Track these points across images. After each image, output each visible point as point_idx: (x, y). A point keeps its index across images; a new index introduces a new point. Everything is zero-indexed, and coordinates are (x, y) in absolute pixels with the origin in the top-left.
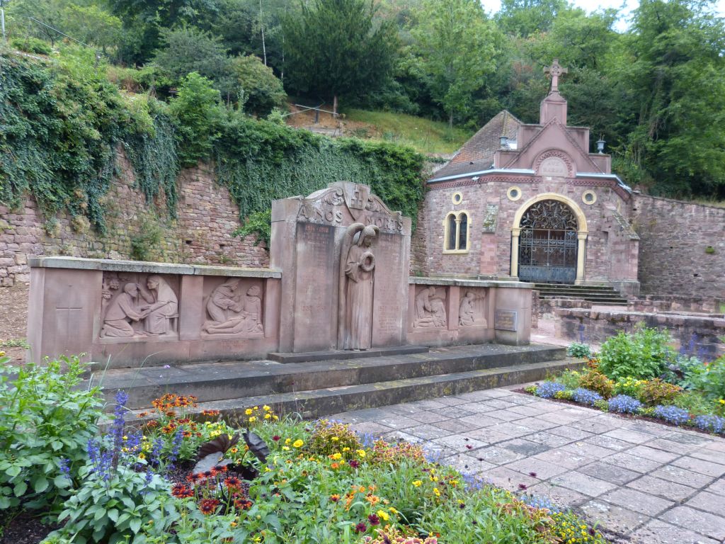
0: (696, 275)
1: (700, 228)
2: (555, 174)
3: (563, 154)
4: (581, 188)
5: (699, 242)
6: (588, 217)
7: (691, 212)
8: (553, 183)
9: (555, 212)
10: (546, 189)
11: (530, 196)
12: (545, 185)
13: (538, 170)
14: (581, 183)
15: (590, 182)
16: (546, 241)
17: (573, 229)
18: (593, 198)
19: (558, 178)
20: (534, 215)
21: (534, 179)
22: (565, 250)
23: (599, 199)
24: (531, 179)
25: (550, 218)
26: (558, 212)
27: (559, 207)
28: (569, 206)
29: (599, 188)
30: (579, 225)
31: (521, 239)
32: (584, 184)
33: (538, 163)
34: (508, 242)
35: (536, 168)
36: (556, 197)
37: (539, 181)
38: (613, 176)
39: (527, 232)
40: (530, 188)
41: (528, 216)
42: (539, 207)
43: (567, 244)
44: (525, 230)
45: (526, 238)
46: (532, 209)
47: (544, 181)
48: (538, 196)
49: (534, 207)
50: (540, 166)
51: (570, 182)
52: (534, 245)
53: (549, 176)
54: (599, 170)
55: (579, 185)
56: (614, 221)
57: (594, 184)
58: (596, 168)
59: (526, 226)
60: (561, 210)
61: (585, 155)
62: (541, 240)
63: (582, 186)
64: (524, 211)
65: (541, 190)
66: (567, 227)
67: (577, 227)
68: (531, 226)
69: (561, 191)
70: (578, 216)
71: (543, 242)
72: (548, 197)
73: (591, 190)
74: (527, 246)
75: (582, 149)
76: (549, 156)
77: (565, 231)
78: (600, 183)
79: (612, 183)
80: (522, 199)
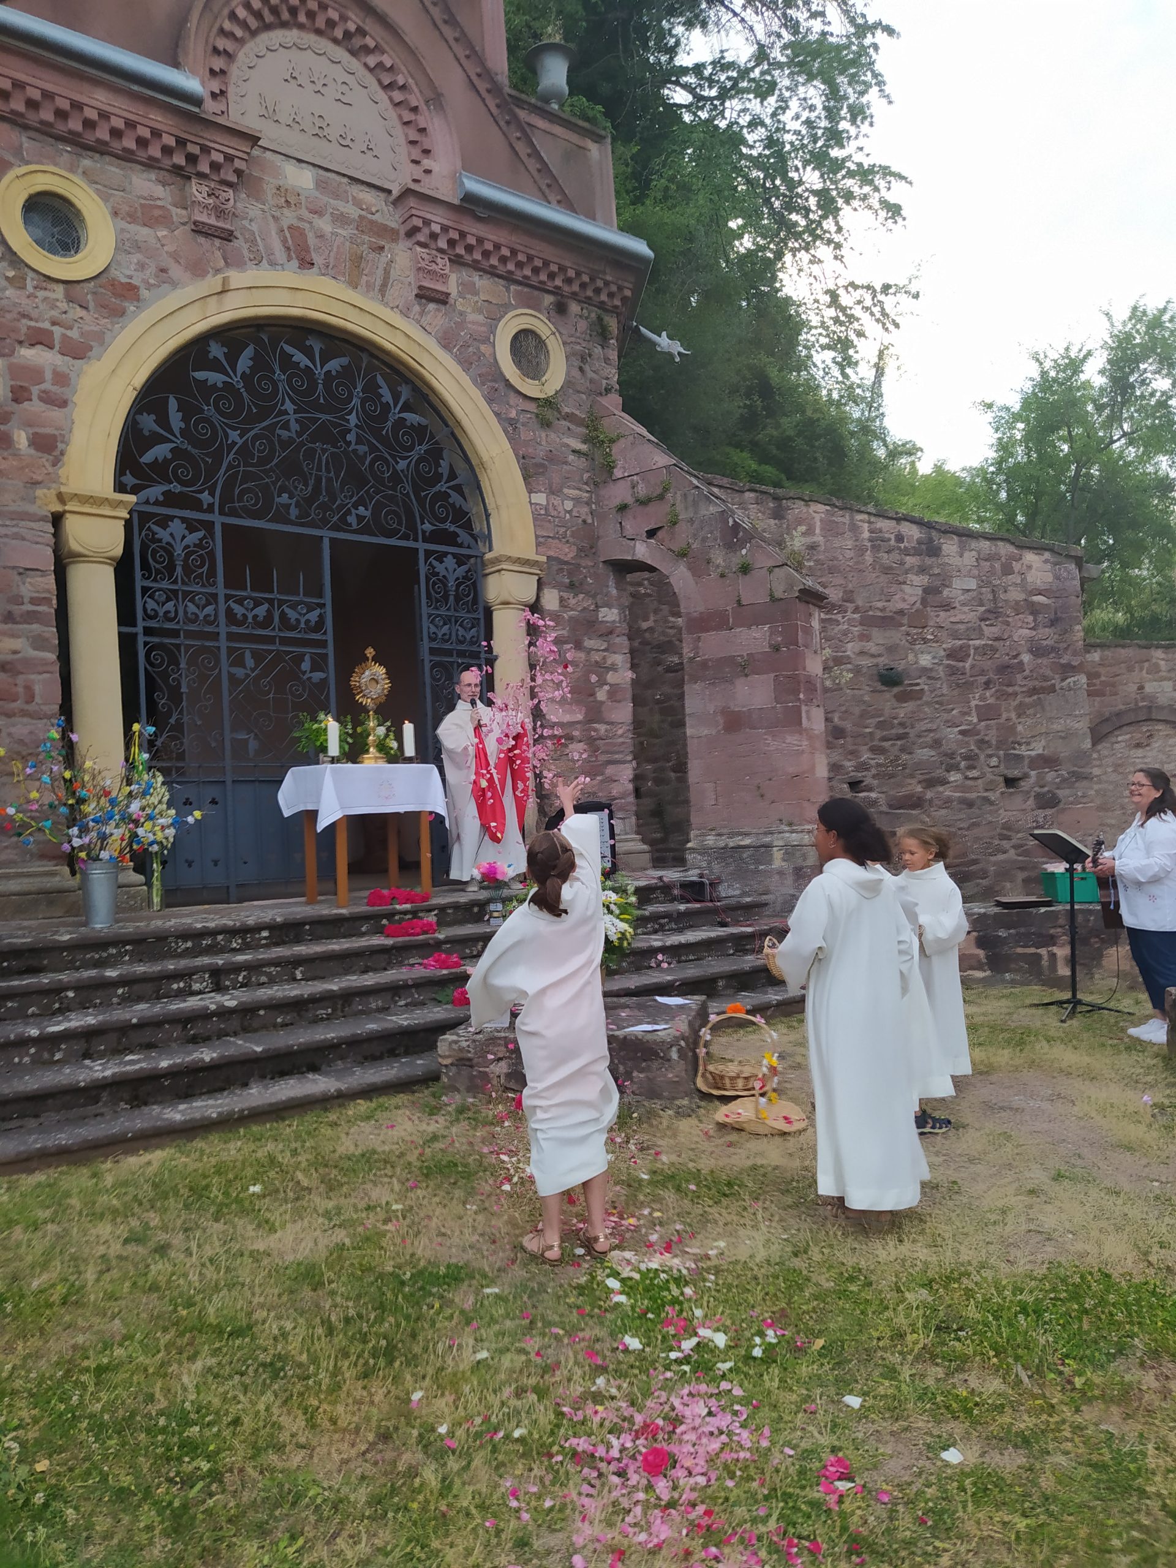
1: (849, 598)
2: (335, 157)
5: (851, 649)
7: (810, 531)
8: (327, 217)
9: (353, 419)
10: (284, 241)
11: (176, 271)
12: (277, 214)
13: (222, 92)
14: (486, 254)
15: (530, 258)
16: (310, 609)
17: (459, 540)
18: (548, 364)
19: (356, 191)
20: (216, 418)
21: (205, 150)
22: (427, 666)
23: (576, 373)
24: (181, 142)
25: (324, 451)
26: (374, 419)
27: (371, 388)
28: (426, 390)
29: (574, 308)
30: (488, 516)
31: (139, 583)
32: (503, 260)
33: (222, 43)
34: (34, 601)
35: (212, 72)
36: (352, 315)
37: (239, 173)
38: (640, 247)
39: (178, 538)
40: (178, 214)
41: (176, 420)
42: (244, 363)
43: (433, 629)
44: (164, 521)
45: (175, 582)
46: (200, 375)
47: (269, 185)
48: (237, 278)
49: (211, 356)
50: (235, 72)
51: (426, 231)
52: (234, 629)
53: (300, 161)
54: (567, 204)
55: (476, 261)
56: (685, 496)
57: (552, 276)
58: (549, 186)
59: (165, 488)
60: (386, 408)
61: (489, 91)
62: (281, 603)
63: (492, 272)
64: (141, 377)
65: (254, 242)
66: (428, 527)
67: (477, 528)
68: (201, 492)
69: (379, 282)
70: (480, 459)
71: (292, 614)
72: (301, 299)
73: (539, 311)
74: (190, 634)
75: (472, 48)
76: (286, 16)
77: (422, 546)
78: (578, 274)
79: (628, 293)
80: (124, 280)
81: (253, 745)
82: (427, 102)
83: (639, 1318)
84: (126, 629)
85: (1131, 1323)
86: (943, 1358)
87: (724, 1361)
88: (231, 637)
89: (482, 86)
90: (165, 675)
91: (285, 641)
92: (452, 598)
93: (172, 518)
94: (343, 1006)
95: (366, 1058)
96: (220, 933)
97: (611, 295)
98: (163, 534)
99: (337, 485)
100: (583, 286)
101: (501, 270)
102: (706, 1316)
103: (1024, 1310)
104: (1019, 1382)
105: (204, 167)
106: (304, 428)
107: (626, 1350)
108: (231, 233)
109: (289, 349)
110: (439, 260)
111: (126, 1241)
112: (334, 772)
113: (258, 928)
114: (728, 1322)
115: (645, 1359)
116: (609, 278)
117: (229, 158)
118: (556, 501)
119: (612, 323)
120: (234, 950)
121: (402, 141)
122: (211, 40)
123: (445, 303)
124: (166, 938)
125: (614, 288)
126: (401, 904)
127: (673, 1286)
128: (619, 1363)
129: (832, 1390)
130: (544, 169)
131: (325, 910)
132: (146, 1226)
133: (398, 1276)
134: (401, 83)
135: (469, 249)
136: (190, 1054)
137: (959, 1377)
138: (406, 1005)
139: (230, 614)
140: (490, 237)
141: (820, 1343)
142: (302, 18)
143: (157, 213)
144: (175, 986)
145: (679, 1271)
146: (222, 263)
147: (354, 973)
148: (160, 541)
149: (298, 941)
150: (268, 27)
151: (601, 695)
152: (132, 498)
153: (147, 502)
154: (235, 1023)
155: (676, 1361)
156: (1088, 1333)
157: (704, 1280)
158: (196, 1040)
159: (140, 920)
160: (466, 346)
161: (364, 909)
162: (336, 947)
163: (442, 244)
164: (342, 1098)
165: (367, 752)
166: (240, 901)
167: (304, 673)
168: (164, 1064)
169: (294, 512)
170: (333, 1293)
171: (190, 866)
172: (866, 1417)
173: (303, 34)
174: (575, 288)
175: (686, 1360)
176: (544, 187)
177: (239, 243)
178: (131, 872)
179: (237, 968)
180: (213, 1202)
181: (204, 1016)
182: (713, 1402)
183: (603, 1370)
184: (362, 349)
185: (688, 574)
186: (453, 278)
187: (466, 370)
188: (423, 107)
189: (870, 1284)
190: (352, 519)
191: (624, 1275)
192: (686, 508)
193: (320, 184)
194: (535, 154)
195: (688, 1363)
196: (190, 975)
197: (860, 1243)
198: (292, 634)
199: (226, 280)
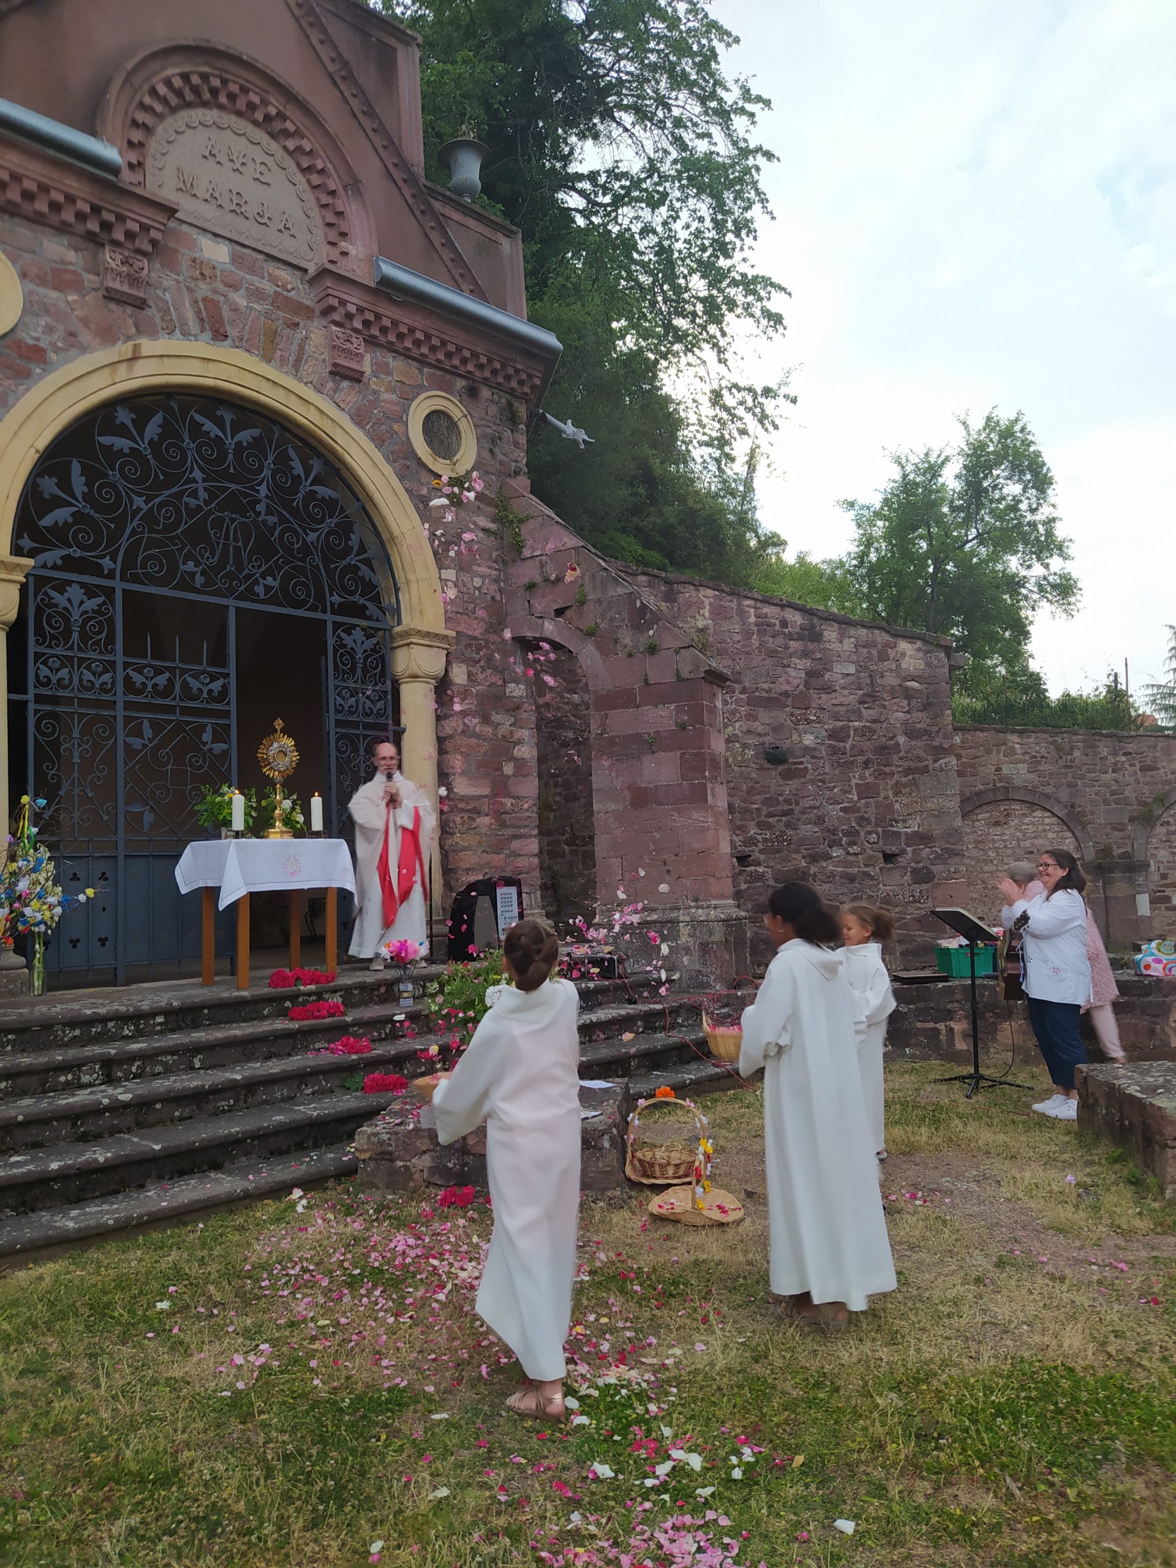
2: (251, 234)
3: (295, 120)
4: (395, 363)
6: (442, 547)
8: (242, 292)
9: (263, 490)
10: (198, 312)
11: (85, 336)
12: (193, 285)
13: (140, 164)
14: (401, 336)
15: (444, 343)
16: (213, 678)
17: (368, 613)
18: (459, 445)
19: (271, 268)
20: (121, 484)
21: (121, 219)
22: (333, 738)
23: (487, 455)
24: (96, 210)
25: (233, 520)
26: (283, 492)
27: (283, 460)
28: (338, 465)
29: (485, 393)
30: (397, 590)
31: (32, 648)
32: (417, 343)
33: (141, 117)
35: (130, 144)
36: (265, 388)
37: (154, 243)
38: (549, 339)
39: (76, 603)
40: (89, 279)
41: (78, 483)
42: (152, 429)
43: (339, 700)
44: (62, 586)
45: (71, 648)
46: (105, 440)
47: (185, 256)
48: (148, 346)
49: (118, 422)
50: (154, 145)
51: (342, 311)
52: (132, 698)
53: (216, 235)
54: (479, 294)
55: (390, 343)
56: (594, 577)
57: (464, 361)
58: (462, 275)
59: (64, 552)
60: (297, 480)
61: (405, 181)
62: (183, 671)
63: (406, 355)
64: (43, 441)
65: (167, 311)
66: (336, 599)
67: (385, 602)
68: (103, 557)
69: (292, 358)
70: (391, 533)
71: (194, 684)
72: (213, 370)
73: (452, 394)
74: (83, 703)
75: (390, 139)
76: (207, 96)
77: (330, 618)
78: (490, 360)
79: (537, 381)
80: (31, 342)
81: (148, 818)
82: (345, 187)
83: (605, 1440)
84: (16, 697)
85: (1107, 1423)
86: (928, 1470)
87: (704, 1487)
88: (128, 705)
89: (398, 175)
90: (56, 745)
91: (185, 711)
92: (359, 671)
93: (70, 583)
94: (246, 1096)
95: (272, 1153)
96: (111, 1020)
97: (521, 383)
98: (60, 599)
99: (245, 555)
100: (494, 372)
101: (415, 353)
102: (676, 1436)
103: (999, 1412)
104: (1010, 1496)
105: (119, 235)
106: (213, 496)
107: (597, 1479)
108: (144, 301)
109: (199, 418)
110: (354, 340)
111: (22, 1373)
112: (239, 847)
113: (153, 1014)
114: (700, 1441)
115: (618, 1488)
116: (519, 366)
117: (145, 228)
118: (466, 578)
119: (522, 410)
120: (126, 1038)
121: (318, 221)
122: (130, 113)
123: (359, 381)
124: (53, 1026)
125: (524, 376)
126: (305, 985)
127: (636, 1404)
128: (593, 1494)
129: (821, 1513)
130: (458, 259)
131: (224, 992)
132: (45, 1355)
133: (335, 1403)
134: (320, 167)
135: (384, 330)
136: (82, 1154)
137: (947, 1493)
138: (313, 1093)
139: (128, 682)
140: (406, 321)
141: (799, 1459)
142: (223, 99)
143: (69, 277)
144: (62, 1079)
145: (639, 1384)
146: (133, 330)
147: (256, 1060)
148: (56, 605)
149: (196, 1026)
150: (189, 105)
151: (508, 769)
152: (30, 562)
153: (45, 566)
154: (129, 1118)
155: (652, 1488)
156: (1068, 1437)
157: (667, 1394)
158: (86, 1138)
159: (22, 1005)
160: (378, 423)
161: (266, 991)
162: (238, 1032)
163: (357, 324)
164: (249, 1198)
165: (274, 826)
166: (128, 983)
167: (205, 744)
168: (54, 1166)
169: (199, 580)
170: (265, 1425)
171: (75, 947)
172: (862, 1545)
173: (223, 114)
174: (487, 374)
175: (662, 1488)
176: (457, 277)
177: (153, 312)
178: (12, 954)
179: (131, 1058)
180: (119, 1323)
181: (95, 1111)
182: (700, 1535)
183: (575, 1503)
184: (275, 422)
185: (596, 653)
186: (368, 357)
187: (379, 447)
188: (341, 191)
189: (837, 1390)
190: (259, 589)
191: (582, 1393)
192: (595, 588)
193: (236, 259)
194: (449, 244)
195: (666, 1491)
196: (79, 1066)
197: (819, 1343)
198: (193, 704)
199: (136, 348)
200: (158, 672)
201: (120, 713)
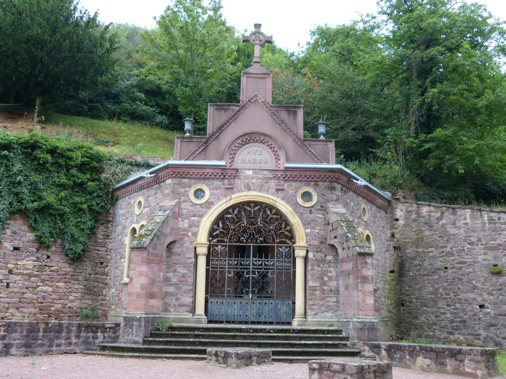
0: (482, 306)
1: (479, 240)
2: (257, 166)
3: (267, 139)
4: (294, 184)
5: (480, 258)
6: (306, 224)
7: (465, 219)
8: (255, 179)
9: (259, 219)
10: (245, 186)
11: (221, 197)
12: (244, 181)
13: (232, 161)
14: (294, 178)
16: (247, 261)
17: (286, 243)
18: (312, 198)
19: (262, 172)
20: (229, 224)
21: (227, 174)
23: (320, 199)
24: (222, 174)
25: (252, 227)
26: (264, 219)
27: (265, 212)
28: (279, 210)
30: (295, 236)
31: (211, 258)
33: (233, 152)
34: (190, 263)
35: (230, 158)
36: (259, 198)
37: (235, 176)
38: (337, 166)
39: (220, 249)
40: (222, 187)
41: (221, 225)
42: (236, 212)
44: (217, 246)
45: (218, 257)
46: (226, 216)
47: (242, 175)
48: (234, 196)
49: (229, 212)
51: (278, 176)
52: (229, 266)
53: (249, 169)
55: (291, 180)
57: (313, 178)
58: (316, 159)
60: (268, 215)
61: (298, 140)
62: (240, 260)
63: (296, 181)
64: (213, 220)
65: (238, 188)
66: (278, 241)
68: (225, 239)
69: (267, 189)
70: (292, 223)
71: (243, 263)
73: (309, 187)
74: (220, 268)
76: (247, 142)
77: (276, 245)
78: (320, 176)
79: (337, 177)
80: (211, 201)
81: (231, 291)
84: (208, 268)
88: (229, 268)
90: (214, 276)
91: (240, 268)
93: (219, 245)
97: (332, 178)
99: (255, 234)
100: (322, 178)
101: (298, 180)
105: (227, 177)
106: (248, 223)
108: (233, 188)
109: (246, 207)
110: (281, 182)
116: (330, 175)
117: (232, 174)
118: (313, 230)
119: (334, 184)
121: (274, 158)
122: (230, 153)
123: (283, 190)
130: (313, 153)
134: (273, 147)
135: (289, 178)
139: (229, 263)
140: (294, 174)
142: (251, 141)
143: (219, 187)
146: (231, 194)
148: (216, 249)
150: (243, 146)
152: (210, 242)
153: (214, 242)
160: (289, 198)
163: (282, 178)
167: (244, 275)
169: (245, 241)
173: (252, 144)
174: (320, 179)
176: (313, 158)
177: (235, 189)
184: (263, 204)
185: (340, 248)
186: (285, 185)
187: (288, 204)
188: (278, 150)
190: (258, 241)
192: (340, 231)
193: (253, 173)
194: (310, 151)
198: (242, 267)
199: (231, 197)
200: (235, 261)
201: (227, 269)
